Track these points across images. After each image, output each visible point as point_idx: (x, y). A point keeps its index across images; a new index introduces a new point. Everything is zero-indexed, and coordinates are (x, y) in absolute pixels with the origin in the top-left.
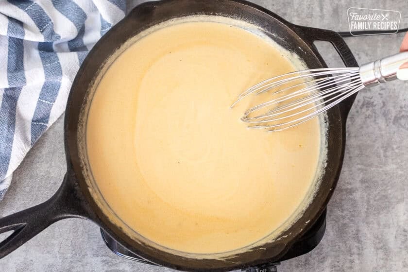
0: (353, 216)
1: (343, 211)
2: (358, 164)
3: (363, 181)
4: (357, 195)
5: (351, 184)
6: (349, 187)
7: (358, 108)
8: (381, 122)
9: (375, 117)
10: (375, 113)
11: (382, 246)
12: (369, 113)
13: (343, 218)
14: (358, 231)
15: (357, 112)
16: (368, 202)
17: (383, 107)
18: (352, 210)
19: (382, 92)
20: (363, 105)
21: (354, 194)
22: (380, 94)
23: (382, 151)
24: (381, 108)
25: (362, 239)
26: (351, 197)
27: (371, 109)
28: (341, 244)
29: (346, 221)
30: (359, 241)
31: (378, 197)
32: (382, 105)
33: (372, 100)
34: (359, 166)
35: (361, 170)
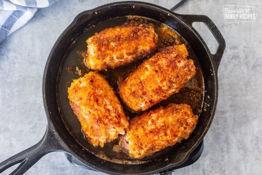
0: (224, 128)
1: (218, 125)
2: (228, 95)
3: (231, 106)
4: (227, 115)
5: (223, 108)
6: (223, 110)
7: (229, 59)
8: (244, 69)
9: (240, 65)
10: (240, 63)
11: (242, 146)
12: (236, 62)
13: (218, 129)
14: (227, 137)
15: (229, 62)
16: (234, 119)
17: (245, 59)
18: (224, 124)
19: (245, 49)
20: (233, 58)
21: (225, 114)
22: (244, 50)
23: (244, 87)
24: (244, 60)
25: (230, 142)
26: (223, 116)
27: (237, 60)
28: (216, 146)
29: (220, 131)
30: (228, 144)
31: (241, 116)
32: (245, 57)
33: (239, 54)
34: (229, 97)
35: (230, 99)
